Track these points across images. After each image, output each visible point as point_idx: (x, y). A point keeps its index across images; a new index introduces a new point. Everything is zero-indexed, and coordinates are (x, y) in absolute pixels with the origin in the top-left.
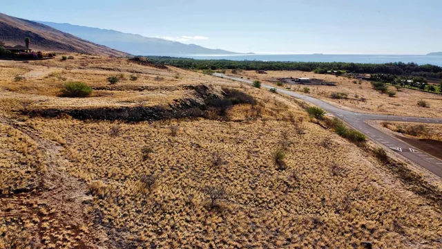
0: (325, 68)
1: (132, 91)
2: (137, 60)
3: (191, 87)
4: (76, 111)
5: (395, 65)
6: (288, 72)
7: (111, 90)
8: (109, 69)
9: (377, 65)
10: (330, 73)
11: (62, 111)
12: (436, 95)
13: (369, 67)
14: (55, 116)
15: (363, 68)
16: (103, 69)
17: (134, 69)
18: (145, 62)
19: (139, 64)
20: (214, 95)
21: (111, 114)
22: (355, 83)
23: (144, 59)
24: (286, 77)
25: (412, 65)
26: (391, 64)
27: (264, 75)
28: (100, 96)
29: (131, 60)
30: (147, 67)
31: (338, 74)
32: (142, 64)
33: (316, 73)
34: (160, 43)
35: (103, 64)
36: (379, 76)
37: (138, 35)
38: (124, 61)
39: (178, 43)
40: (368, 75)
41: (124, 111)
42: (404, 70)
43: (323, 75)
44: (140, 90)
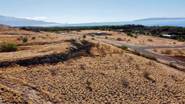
0: (103, 28)
1: (39, 45)
2: (24, 28)
3: (68, 41)
4: (20, 61)
5: (128, 25)
6: (89, 30)
7: (27, 45)
8: (12, 34)
9: (122, 26)
10: (106, 30)
11: (12, 62)
12: (151, 36)
13: (119, 27)
14: (8, 66)
15: (117, 27)
16: (9, 34)
17: (25, 33)
18: (28, 29)
19: (26, 31)
20: (79, 44)
21: (42, 60)
22: (119, 33)
23: (28, 28)
24: (90, 33)
25: (133, 25)
26: (126, 25)
27: (80, 32)
28: (24, 50)
29: (21, 29)
30: (30, 32)
31: (110, 30)
32: (27, 31)
33: (100, 30)
34: (24, 20)
35: (7, 31)
36: (126, 30)
37: (13, 18)
38: (17, 29)
39: (33, 20)
40: (122, 30)
41: (47, 57)
42: (131, 27)
43: (104, 31)
44: (43, 44)
